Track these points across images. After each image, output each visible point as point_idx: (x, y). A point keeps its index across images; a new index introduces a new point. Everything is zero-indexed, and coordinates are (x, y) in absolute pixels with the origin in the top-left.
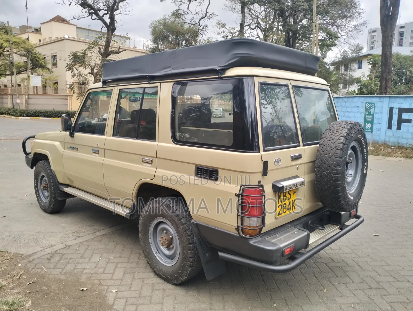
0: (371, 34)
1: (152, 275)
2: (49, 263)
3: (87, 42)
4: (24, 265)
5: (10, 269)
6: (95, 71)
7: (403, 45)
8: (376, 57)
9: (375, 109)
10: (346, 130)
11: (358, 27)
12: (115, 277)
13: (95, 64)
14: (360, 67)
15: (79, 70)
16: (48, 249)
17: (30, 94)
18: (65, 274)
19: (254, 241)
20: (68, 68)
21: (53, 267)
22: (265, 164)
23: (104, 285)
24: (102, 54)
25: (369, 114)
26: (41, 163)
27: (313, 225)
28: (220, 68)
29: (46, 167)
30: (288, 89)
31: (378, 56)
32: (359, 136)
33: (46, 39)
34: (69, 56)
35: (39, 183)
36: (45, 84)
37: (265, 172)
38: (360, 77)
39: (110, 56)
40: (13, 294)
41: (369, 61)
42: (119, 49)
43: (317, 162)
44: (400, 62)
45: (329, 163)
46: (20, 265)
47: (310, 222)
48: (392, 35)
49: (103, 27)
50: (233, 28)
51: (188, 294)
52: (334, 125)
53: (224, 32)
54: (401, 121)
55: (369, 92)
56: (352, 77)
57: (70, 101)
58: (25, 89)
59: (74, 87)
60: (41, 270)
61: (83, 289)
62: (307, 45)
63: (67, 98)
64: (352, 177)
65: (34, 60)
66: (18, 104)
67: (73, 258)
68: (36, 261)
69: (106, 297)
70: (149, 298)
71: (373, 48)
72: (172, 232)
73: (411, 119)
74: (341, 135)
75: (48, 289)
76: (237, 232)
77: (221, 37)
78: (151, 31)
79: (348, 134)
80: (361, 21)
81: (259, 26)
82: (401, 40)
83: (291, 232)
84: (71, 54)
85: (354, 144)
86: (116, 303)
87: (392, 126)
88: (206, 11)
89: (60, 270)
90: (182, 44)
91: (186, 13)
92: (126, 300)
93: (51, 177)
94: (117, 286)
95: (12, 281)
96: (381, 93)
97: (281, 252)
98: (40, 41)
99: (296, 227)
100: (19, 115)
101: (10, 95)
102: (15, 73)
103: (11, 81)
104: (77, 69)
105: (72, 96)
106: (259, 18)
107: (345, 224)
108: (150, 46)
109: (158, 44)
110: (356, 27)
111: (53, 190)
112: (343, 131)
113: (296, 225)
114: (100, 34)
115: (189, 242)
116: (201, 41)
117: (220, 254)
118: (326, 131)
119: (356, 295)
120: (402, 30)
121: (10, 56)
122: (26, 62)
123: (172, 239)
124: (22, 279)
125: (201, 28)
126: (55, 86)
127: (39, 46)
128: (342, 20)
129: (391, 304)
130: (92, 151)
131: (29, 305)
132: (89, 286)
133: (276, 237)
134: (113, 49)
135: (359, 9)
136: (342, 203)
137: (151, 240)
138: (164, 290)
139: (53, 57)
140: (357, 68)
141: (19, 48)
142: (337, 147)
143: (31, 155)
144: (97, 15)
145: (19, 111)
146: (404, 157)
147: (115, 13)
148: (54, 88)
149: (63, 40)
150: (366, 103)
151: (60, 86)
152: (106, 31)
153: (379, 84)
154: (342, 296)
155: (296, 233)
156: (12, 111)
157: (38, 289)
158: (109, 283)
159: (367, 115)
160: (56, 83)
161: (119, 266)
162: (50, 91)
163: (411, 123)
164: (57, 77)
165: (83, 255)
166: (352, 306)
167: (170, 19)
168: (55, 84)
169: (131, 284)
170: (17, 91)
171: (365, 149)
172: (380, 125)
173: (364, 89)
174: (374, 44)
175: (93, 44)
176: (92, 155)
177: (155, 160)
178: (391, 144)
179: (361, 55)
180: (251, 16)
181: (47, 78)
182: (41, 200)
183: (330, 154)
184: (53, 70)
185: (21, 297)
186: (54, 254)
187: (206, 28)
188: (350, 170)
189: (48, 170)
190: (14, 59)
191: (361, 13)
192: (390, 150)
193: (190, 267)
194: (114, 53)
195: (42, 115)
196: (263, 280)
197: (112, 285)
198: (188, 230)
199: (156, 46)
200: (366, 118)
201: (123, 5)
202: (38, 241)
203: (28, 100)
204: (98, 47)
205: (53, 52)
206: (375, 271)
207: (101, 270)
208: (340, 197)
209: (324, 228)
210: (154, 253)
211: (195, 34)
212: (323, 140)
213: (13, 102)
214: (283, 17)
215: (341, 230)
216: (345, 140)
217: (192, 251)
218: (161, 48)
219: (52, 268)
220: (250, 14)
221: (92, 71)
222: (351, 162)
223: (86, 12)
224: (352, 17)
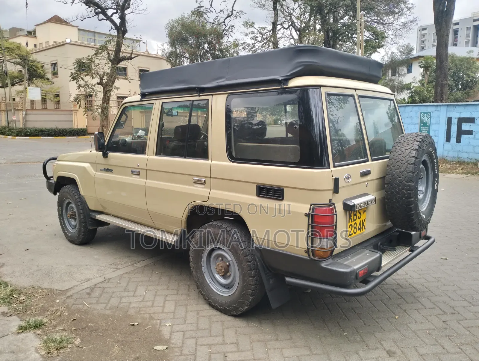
0: (421, 32)
1: (207, 307)
2: (89, 298)
3: (94, 46)
4: (62, 301)
5: (48, 305)
6: (104, 81)
7: (458, 44)
8: (428, 59)
9: (431, 119)
10: (418, 143)
11: (407, 25)
12: (166, 310)
13: (104, 73)
14: (410, 71)
15: (85, 80)
16: (85, 283)
17: (28, 109)
18: (111, 309)
19: (325, 264)
20: (72, 78)
21: (95, 302)
22: (336, 181)
23: (156, 318)
24: (111, 60)
25: (425, 125)
26: (67, 189)
27: (383, 247)
28: (283, 78)
29: (73, 192)
30: (354, 99)
31: (431, 58)
32: (431, 149)
33: (42, 43)
34: (73, 64)
35: (64, 211)
36: (45, 97)
37: (336, 190)
38: (411, 83)
39: (121, 63)
40: (58, 332)
41: (420, 64)
42: (132, 54)
43: (387, 178)
44: (456, 65)
45: (401, 179)
46: (58, 301)
47: (379, 244)
48: (447, 34)
49: (112, 28)
50: (263, 28)
51: (250, 326)
52: (403, 138)
53: (253, 32)
54: (460, 133)
55: (421, 100)
56: (402, 83)
57: (76, 116)
58: (22, 103)
59: (80, 100)
60: (82, 305)
61: (134, 324)
62: (349, 46)
63: (71, 113)
64: (423, 193)
65: (31, 69)
66: (15, 121)
67: (115, 292)
68: (75, 297)
69: (161, 331)
70: (208, 331)
71: (423, 48)
72: (229, 259)
73: (473, 130)
74: (412, 148)
75: (95, 326)
76: (306, 255)
77: (249, 38)
78: (167, 32)
79: (420, 147)
80: (411, 18)
81: (293, 25)
82: (455, 38)
83: (363, 254)
84: (75, 62)
85: (425, 157)
86: (173, 337)
87: (451, 139)
88: (233, 9)
89: (104, 305)
90: (203, 47)
91: (209, 11)
92: (183, 334)
93: (79, 204)
94: (170, 319)
95: (53, 318)
96: (436, 101)
97: (355, 274)
98: (35, 46)
99: (366, 248)
100: (15, 134)
101: (4, 110)
102: (9, 85)
103: (5, 94)
104: (83, 79)
105: (78, 110)
106: (293, 15)
107: (416, 245)
108: (167, 50)
109: (176, 48)
110: (404, 25)
111: (83, 218)
112: (414, 144)
113: (366, 247)
114: (109, 37)
115: (251, 268)
116: (227, 44)
117: (288, 279)
118: (395, 144)
119: (431, 321)
120: (456, 27)
121: (2, 64)
122: (21, 71)
123: (229, 266)
124: (64, 316)
125: (227, 28)
126: (57, 99)
127: (35, 52)
128: (388, 17)
129: (469, 329)
130: (130, 173)
131: (78, 342)
132: (140, 321)
133: (349, 260)
134: (125, 54)
135: (408, 4)
136: (415, 222)
137: (204, 269)
138: (222, 322)
139: (53, 65)
140: (406, 72)
141: (13, 55)
142: (409, 162)
143: (53, 179)
144: (105, 14)
145: (16, 130)
146: (465, 173)
147: (126, 12)
148: (56, 101)
149: (64, 45)
150: (421, 113)
151: (62, 99)
152: (116, 34)
153: (433, 91)
154: (416, 322)
155: (367, 254)
156: (7, 129)
157: (84, 326)
158: (161, 316)
159: (423, 126)
160: (58, 96)
161: (168, 299)
162: (50, 105)
163: (472, 134)
164: (58, 88)
165: (126, 288)
166: (428, 332)
167: (189, 18)
168: (56, 97)
169: (186, 317)
170: (12, 106)
171: (436, 164)
172: (437, 137)
173: (416, 97)
174: (425, 44)
175: (100, 49)
176: (132, 177)
177: (208, 181)
178: (449, 159)
179: (412, 57)
180: (283, 13)
181: (47, 90)
182: (67, 230)
183: (402, 169)
184: (54, 80)
185: (67, 334)
186: (93, 289)
187: (232, 29)
188: (420, 186)
189: (75, 196)
190: (8, 68)
191: (410, 8)
192: (449, 166)
193: (251, 295)
194: (126, 59)
195: (42, 134)
196: (328, 309)
197: (165, 319)
198: (248, 255)
199: (174, 50)
200: (421, 130)
201: (135, 3)
202: (72, 275)
203: (26, 117)
204: (107, 52)
205: (53, 60)
206: (447, 296)
207: (149, 304)
208: (413, 215)
209: (395, 250)
210: (209, 283)
211: (219, 36)
212: (393, 155)
213: (8, 120)
214: (322, 14)
215: (411, 252)
216: (417, 153)
217: (253, 278)
218: (180, 52)
219: (95, 304)
220: (282, 11)
221: (100, 81)
222: (422, 178)
223: (91, 11)
224: (400, 14)
